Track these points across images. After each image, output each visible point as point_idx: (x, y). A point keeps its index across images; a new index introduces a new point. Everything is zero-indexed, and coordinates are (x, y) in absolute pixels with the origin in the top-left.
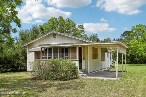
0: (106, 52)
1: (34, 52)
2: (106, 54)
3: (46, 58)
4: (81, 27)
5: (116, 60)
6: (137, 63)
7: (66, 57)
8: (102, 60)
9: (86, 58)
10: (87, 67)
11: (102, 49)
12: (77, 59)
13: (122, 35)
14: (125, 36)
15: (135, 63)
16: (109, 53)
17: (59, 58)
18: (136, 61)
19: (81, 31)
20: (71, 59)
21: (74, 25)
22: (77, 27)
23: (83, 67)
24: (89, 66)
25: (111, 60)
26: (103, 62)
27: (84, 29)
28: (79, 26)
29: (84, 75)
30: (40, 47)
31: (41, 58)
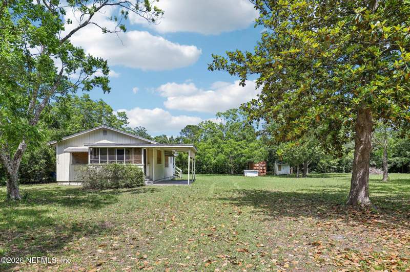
0: (169, 156)
1: (69, 154)
2: (169, 158)
3: (98, 162)
4: (123, 115)
6: (205, 173)
7: (128, 160)
8: (165, 167)
9: (151, 163)
10: (151, 174)
11: (165, 151)
12: (143, 163)
13: (182, 130)
14: (188, 133)
15: (202, 173)
16: (173, 157)
17: (117, 162)
19: (123, 121)
20: (134, 163)
21: (110, 111)
22: (115, 113)
23: (147, 174)
24: (154, 172)
25: (173, 167)
26: (167, 168)
27: (128, 119)
28: (119, 113)
30: (87, 147)
31: (89, 162)
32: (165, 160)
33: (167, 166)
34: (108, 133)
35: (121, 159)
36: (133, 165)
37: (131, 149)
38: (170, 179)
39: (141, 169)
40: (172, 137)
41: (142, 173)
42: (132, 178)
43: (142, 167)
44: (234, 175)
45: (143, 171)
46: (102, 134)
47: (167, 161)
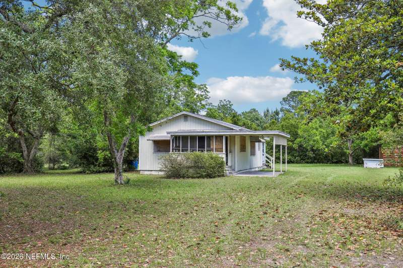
0: (257, 142)
1: (151, 142)
2: (257, 144)
3: (179, 150)
5: (272, 156)
7: (209, 149)
8: (251, 155)
9: (233, 151)
10: (233, 163)
11: (251, 137)
12: (224, 152)
14: (291, 103)
16: (261, 144)
17: (199, 150)
18: (311, 158)
20: (216, 151)
23: (229, 164)
24: (236, 162)
25: (263, 155)
26: (253, 157)
29: (232, 173)
30: (169, 135)
31: (171, 150)
32: (251, 146)
33: (253, 153)
34: (189, 118)
35: (202, 147)
36: (214, 154)
37: (212, 136)
38: (257, 169)
39: (222, 158)
40: (268, 111)
41: (222, 162)
42: (213, 168)
43: (224, 156)
44: (354, 165)
45: (224, 160)
46: (182, 119)
47: (253, 147)
